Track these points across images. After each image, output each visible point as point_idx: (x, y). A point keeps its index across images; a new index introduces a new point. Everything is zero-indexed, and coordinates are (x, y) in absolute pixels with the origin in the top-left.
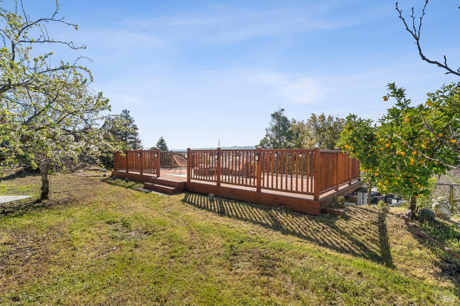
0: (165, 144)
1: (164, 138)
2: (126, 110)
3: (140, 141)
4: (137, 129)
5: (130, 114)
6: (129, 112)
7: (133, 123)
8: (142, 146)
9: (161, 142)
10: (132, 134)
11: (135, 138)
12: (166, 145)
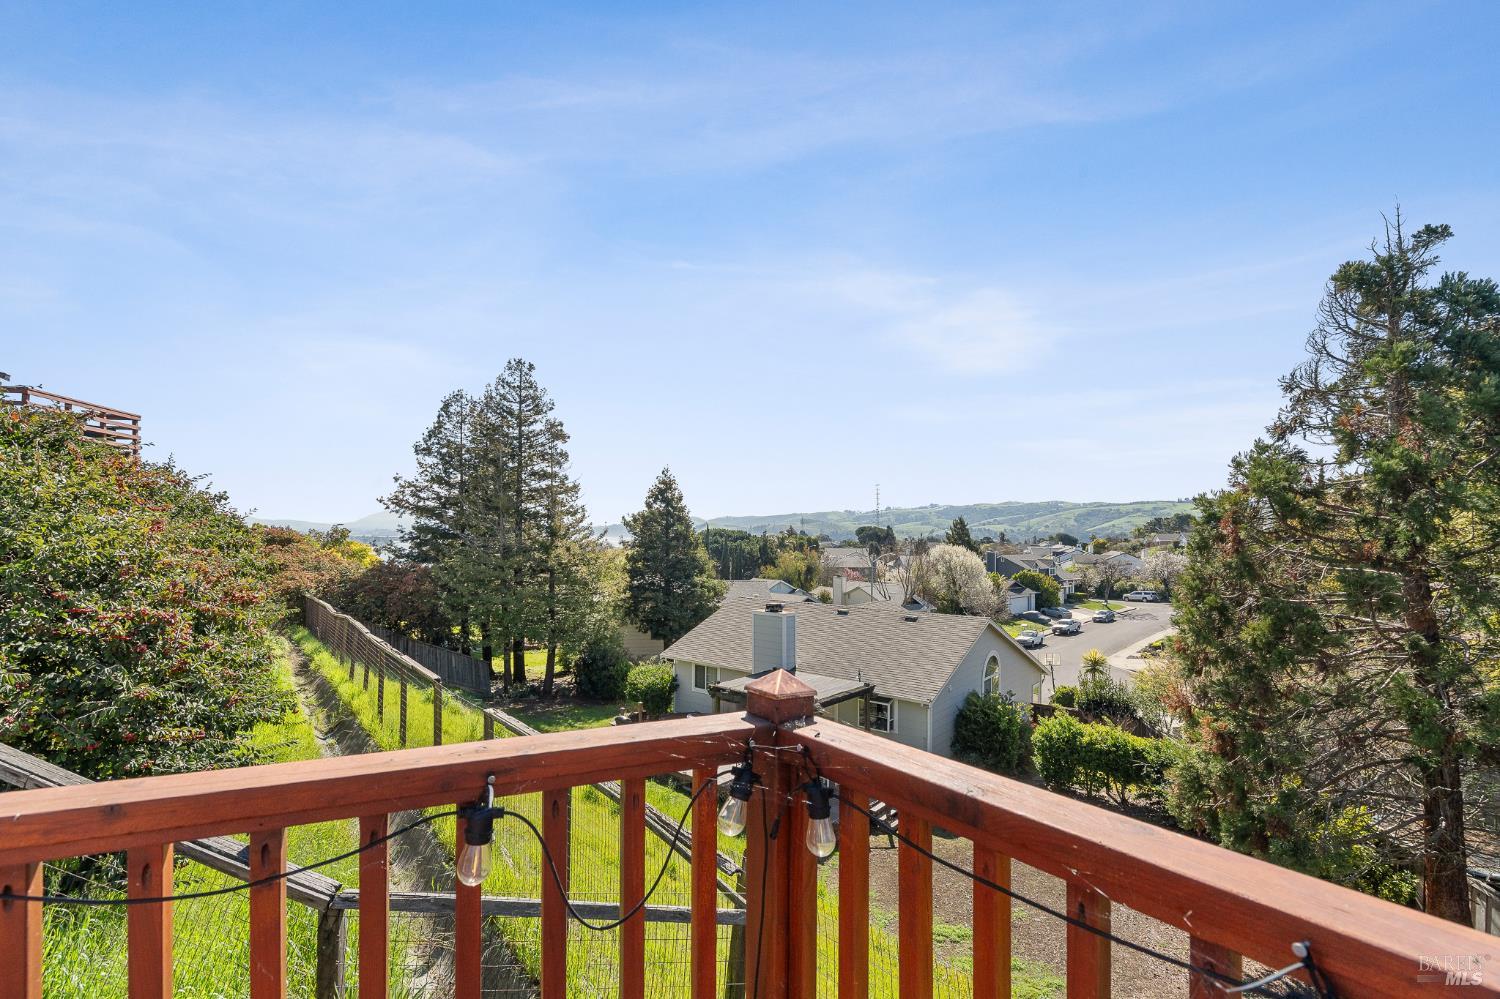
0: (680, 499)
1: (673, 473)
2: (519, 362)
3: (575, 488)
4: (563, 437)
5: (535, 376)
6: (531, 367)
7: (551, 415)
8: (583, 508)
9: (665, 492)
10: (543, 456)
11: (553, 476)
12: (683, 503)
